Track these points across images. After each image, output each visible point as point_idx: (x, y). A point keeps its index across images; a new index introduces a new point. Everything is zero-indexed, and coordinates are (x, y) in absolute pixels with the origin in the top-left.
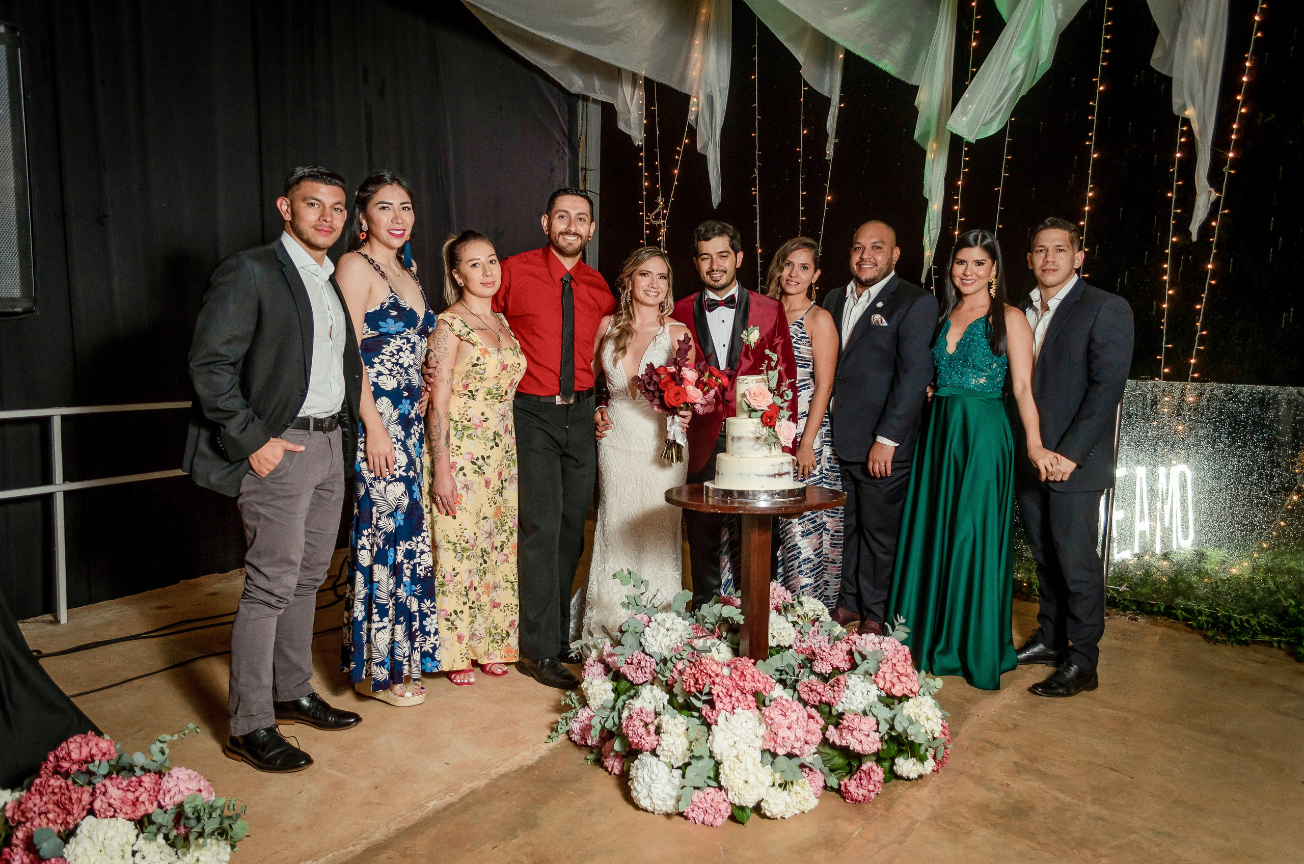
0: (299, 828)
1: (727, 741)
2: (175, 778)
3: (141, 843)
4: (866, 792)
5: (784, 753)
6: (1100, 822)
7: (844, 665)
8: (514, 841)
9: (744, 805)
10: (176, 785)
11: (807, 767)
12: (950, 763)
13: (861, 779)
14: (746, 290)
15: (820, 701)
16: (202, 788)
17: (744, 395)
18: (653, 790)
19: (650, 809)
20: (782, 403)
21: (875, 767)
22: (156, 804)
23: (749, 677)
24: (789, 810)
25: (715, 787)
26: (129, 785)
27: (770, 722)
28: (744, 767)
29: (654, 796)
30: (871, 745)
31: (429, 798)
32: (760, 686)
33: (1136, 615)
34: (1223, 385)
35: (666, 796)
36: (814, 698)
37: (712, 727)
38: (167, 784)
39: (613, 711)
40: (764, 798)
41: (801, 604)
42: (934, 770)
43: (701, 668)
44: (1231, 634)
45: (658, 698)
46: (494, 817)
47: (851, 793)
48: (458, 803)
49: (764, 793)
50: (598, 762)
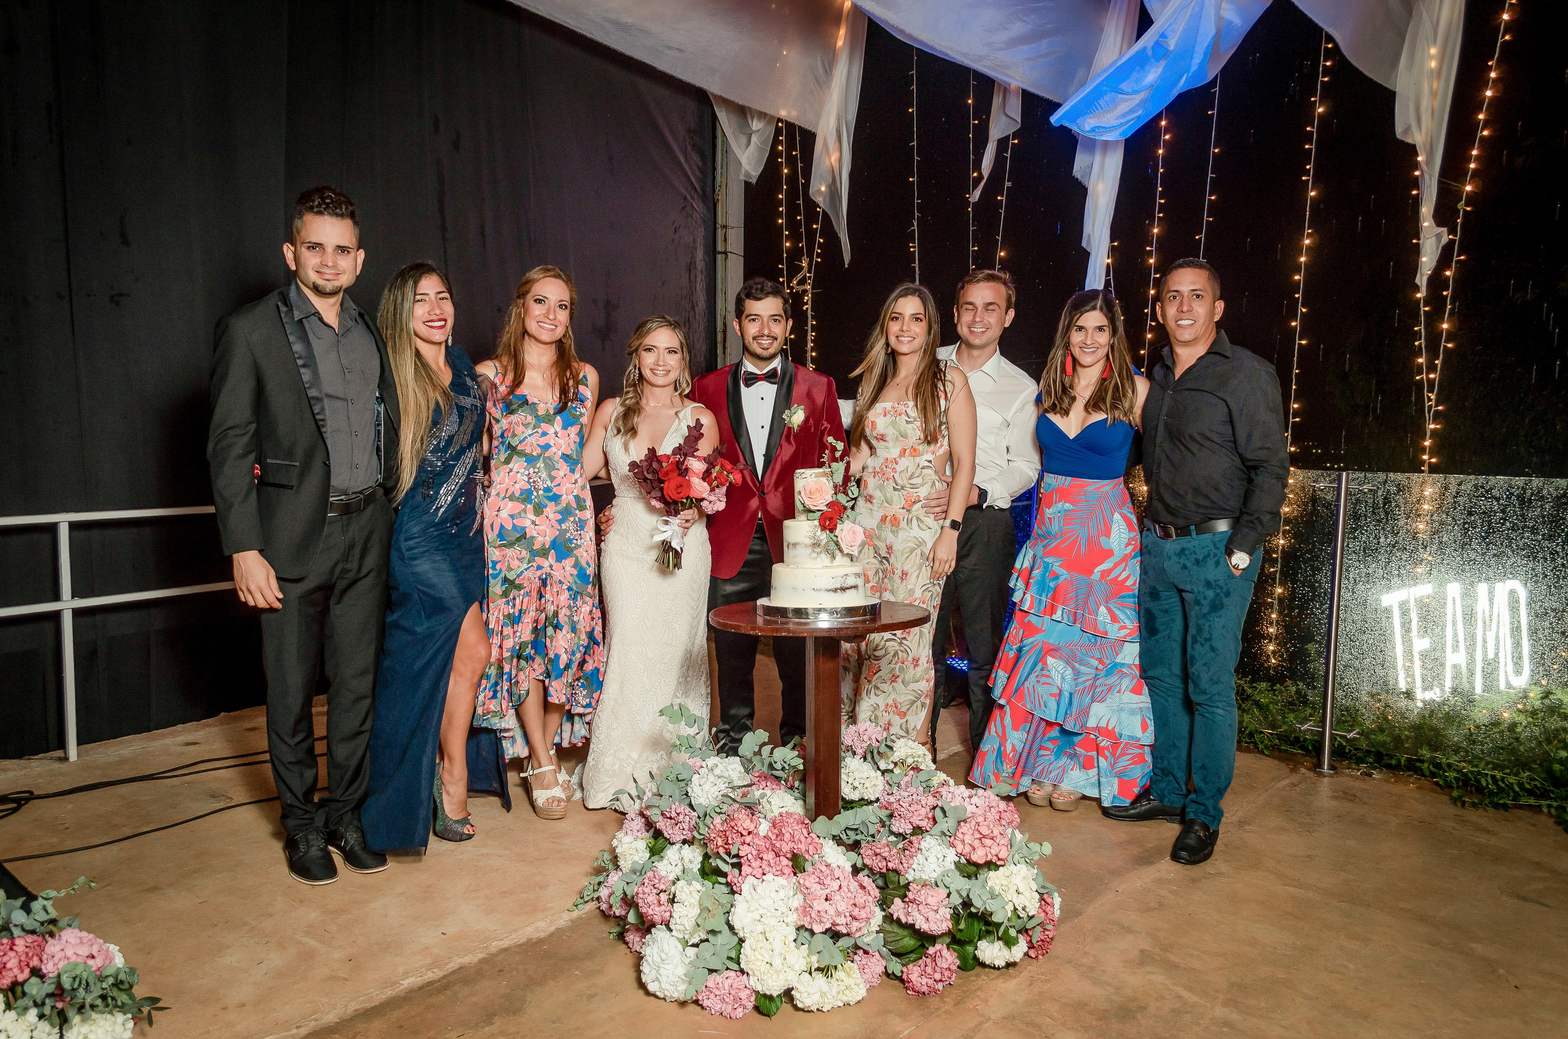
0: (243, 1005)
1: (751, 914)
2: (63, 942)
3: (8, 1020)
4: (931, 982)
5: (821, 930)
6: (1225, 1029)
7: (924, 824)
8: (487, 1029)
9: (768, 993)
10: (62, 950)
11: (861, 948)
12: (1056, 948)
13: (926, 966)
15: (888, 870)
16: (95, 954)
17: (800, 493)
18: (662, 971)
19: (658, 994)
20: (848, 501)
21: (945, 952)
22: (27, 971)
23: (787, 836)
24: (826, 1001)
25: (736, 971)
27: (805, 891)
28: (769, 947)
29: (663, 979)
30: (939, 923)
31: (406, 975)
32: (802, 847)
33: (1375, 768)
34: (1472, 477)
35: (678, 979)
36: (878, 865)
37: (736, 895)
38: (52, 948)
39: (641, 874)
40: (795, 984)
41: (891, 748)
42: (1031, 957)
43: (733, 824)
44: (1484, 794)
45: (686, 860)
46: (474, 999)
47: (915, 983)
48: (439, 981)
49: (796, 979)
50: (621, 937)
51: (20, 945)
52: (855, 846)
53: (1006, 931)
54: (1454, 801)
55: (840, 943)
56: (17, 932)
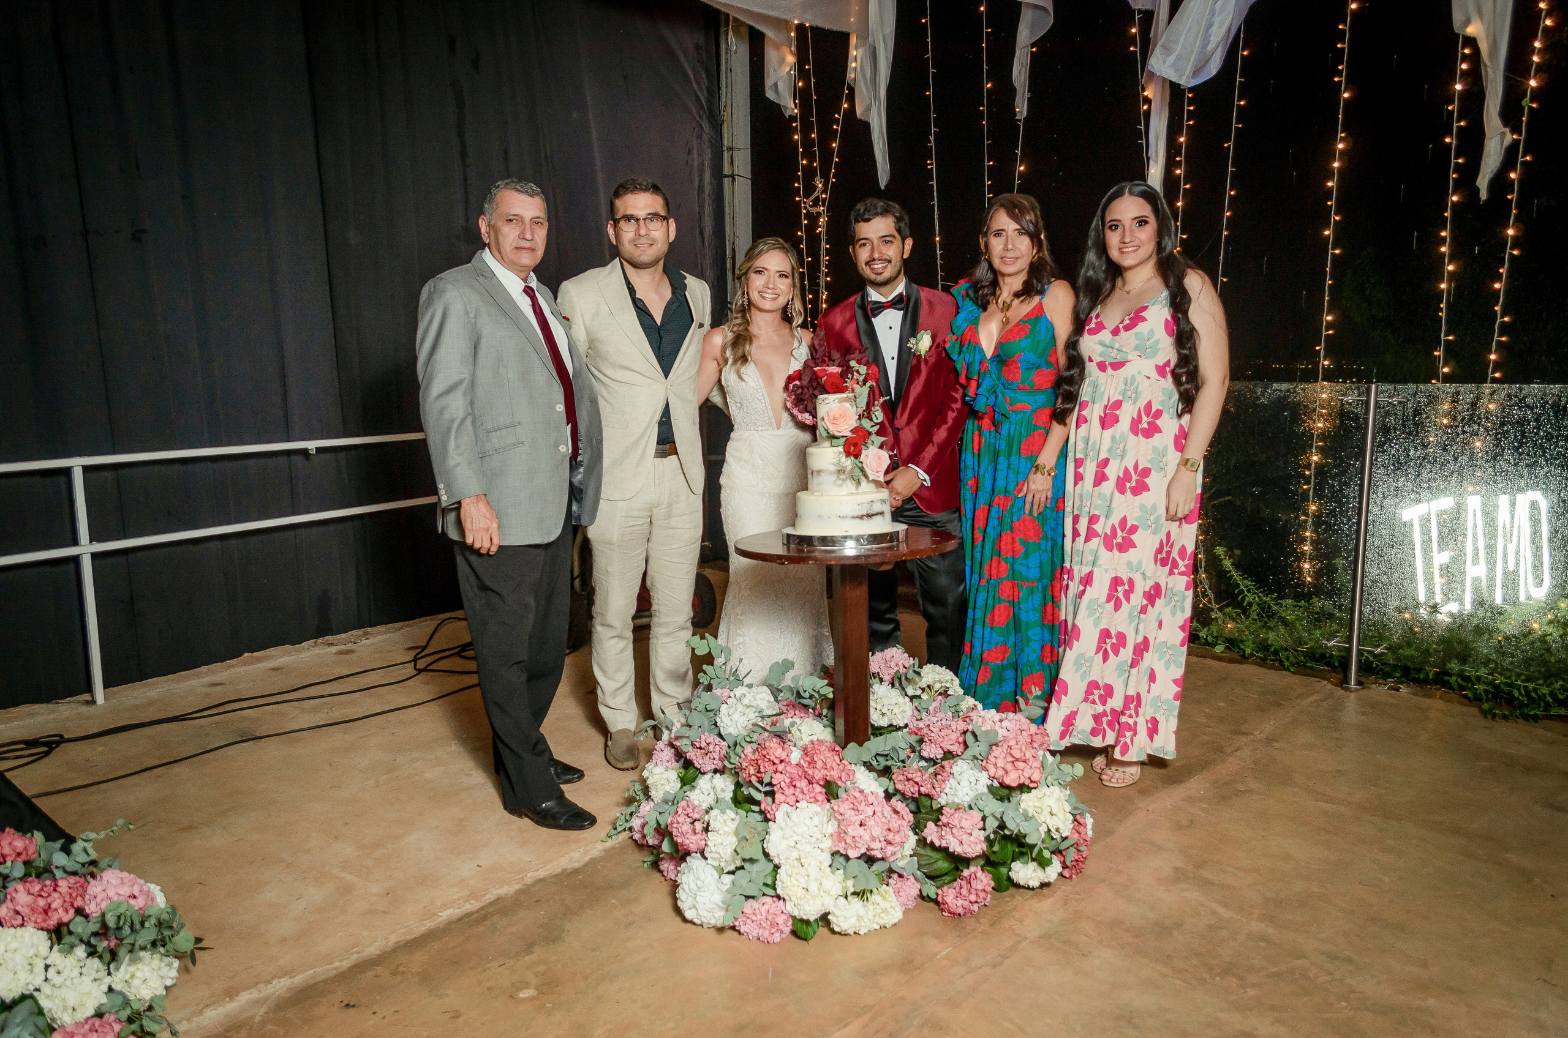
0: (285, 940)
1: (785, 841)
2: (104, 882)
3: (56, 957)
4: (966, 904)
5: (856, 855)
6: (1262, 944)
7: (956, 749)
8: (527, 958)
9: (805, 918)
10: (104, 890)
11: (896, 872)
12: (1090, 868)
13: (961, 888)
14: (915, 286)
15: (920, 794)
16: (137, 894)
17: (823, 419)
18: (699, 899)
19: (696, 921)
20: (870, 426)
21: (979, 874)
22: (72, 912)
23: (819, 764)
24: (863, 924)
25: (772, 897)
26: (42, 890)
27: (840, 818)
28: (805, 872)
29: (700, 906)
30: (973, 846)
31: (445, 906)
32: (835, 774)
34: (1506, 386)
35: (714, 906)
36: (911, 789)
37: (771, 823)
38: (94, 889)
39: (673, 804)
40: (831, 909)
41: (919, 674)
42: (1065, 877)
43: (764, 753)
44: (1514, 707)
45: (719, 790)
46: (514, 929)
47: (950, 905)
48: (477, 912)
49: (832, 904)
50: (655, 865)
51: (63, 886)
52: (886, 772)
53: (1041, 851)
54: (1484, 713)
55: (875, 867)
56: (58, 874)
